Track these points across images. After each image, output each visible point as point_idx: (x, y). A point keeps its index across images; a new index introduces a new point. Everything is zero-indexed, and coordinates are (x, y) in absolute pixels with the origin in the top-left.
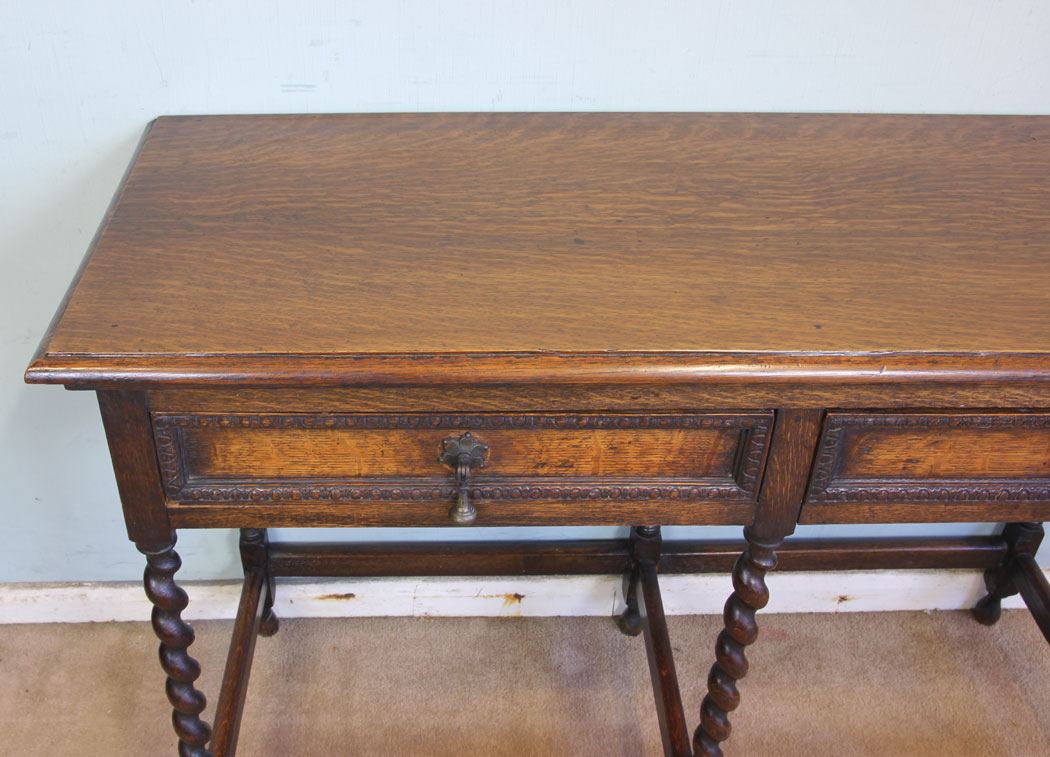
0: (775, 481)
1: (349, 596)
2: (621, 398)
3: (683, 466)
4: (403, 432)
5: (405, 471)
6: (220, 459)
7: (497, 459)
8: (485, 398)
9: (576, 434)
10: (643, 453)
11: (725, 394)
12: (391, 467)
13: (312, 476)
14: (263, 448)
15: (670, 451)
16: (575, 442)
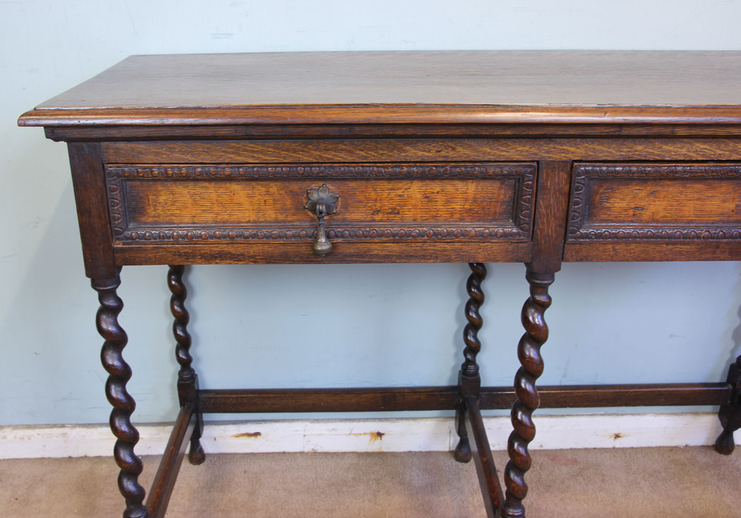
0: (543, 223)
1: (257, 434)
2: (429, 151)
3: (477, 213)
4: (279, 184)
5: (281, 217)
6: (152, 209)
7: (346, 207)
8: (335, 151)
9: (400, 185)
10: (448, 202)
11: (501, 148)
12: (271, 215)
13: (216, 222)
14: (182, 199)
15: (467, 200)
16: (400, 192)
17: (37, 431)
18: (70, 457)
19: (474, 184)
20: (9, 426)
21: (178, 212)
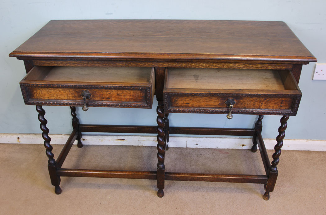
3: (134, 99)
4: (72, 89)
5: (74, 99)
6: (36, 95)
7: (94, 96)
9: (109, 91)
10: (125, 96)
12: (71, 98)
13: (55, 99)
14: (44, 92)
15: (131, 96)
16: (109, 93)
19: (132, 91)
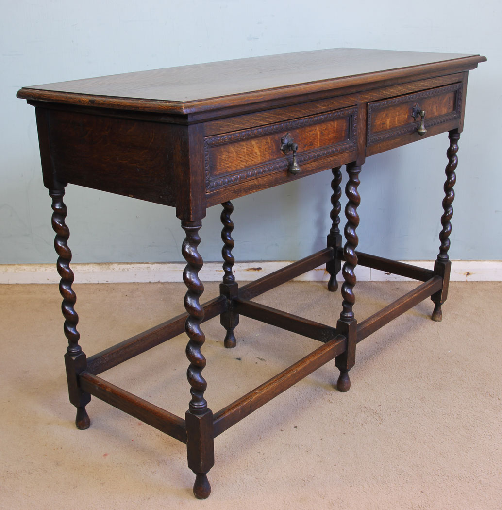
1: (259, 269)
6: (219, 165)
17: (132, 265)
18: (150, 282)
20: (116, 263)
21: (230, 164)
